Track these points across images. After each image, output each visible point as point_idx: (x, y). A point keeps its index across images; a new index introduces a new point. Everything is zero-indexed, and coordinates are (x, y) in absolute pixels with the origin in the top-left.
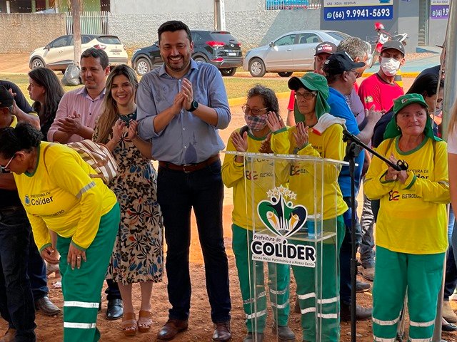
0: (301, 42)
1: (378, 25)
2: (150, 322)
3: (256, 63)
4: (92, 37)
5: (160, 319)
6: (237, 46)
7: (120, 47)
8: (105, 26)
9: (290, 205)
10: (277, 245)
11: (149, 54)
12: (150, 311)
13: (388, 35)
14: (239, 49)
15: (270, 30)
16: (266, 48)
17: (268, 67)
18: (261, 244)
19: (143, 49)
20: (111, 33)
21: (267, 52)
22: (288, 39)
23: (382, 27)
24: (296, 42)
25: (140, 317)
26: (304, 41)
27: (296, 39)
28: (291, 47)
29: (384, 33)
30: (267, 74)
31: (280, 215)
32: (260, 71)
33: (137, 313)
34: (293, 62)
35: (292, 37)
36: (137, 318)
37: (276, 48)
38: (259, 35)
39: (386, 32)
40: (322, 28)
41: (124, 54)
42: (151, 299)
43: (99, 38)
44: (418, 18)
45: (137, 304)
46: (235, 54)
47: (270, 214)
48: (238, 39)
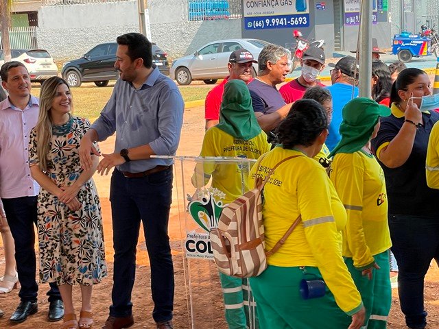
0: (224, 51)
1: (296, 33)
2: (91, 322)
3: (182, 72)
4: (22, 52)
5: (100, 318)
6: (163, 57)
7: (50, 60)
8: (34, 41)
9: (220, 204)
10: (209, 243)
11: (78, 66)
12: (91, 311)
13: (306, 42)
14: (165, 58)
15: (194, 40)
16: (191, 57)
17: (194, 75)
18: (193, 242)
19: (72, 62)
20: (40, 47)
21: (192, 61)
22: (211, 49)
23: (300, 34)
24: (219, 51)
25: (81, 316)
26: (227, 50)
27: (219, 48)
28: (215, 55)
29: (302, 40)
30: (193, 82)
31: (210, 214)
32: (186, 79)
33: (78, 314)
34: (217, 70)
35: (215, 46)
36: (78, 318)
37: (201, 57)
38: (184, 45)
39: (304, 39)
40: (243, 37)
41: (54, 67)
42: (92, 300)
43: (29, 52)
44: (333, 25)
45: (77, 305)
46: (161, 64)
47: (202, 214)
48: (164, 50)
